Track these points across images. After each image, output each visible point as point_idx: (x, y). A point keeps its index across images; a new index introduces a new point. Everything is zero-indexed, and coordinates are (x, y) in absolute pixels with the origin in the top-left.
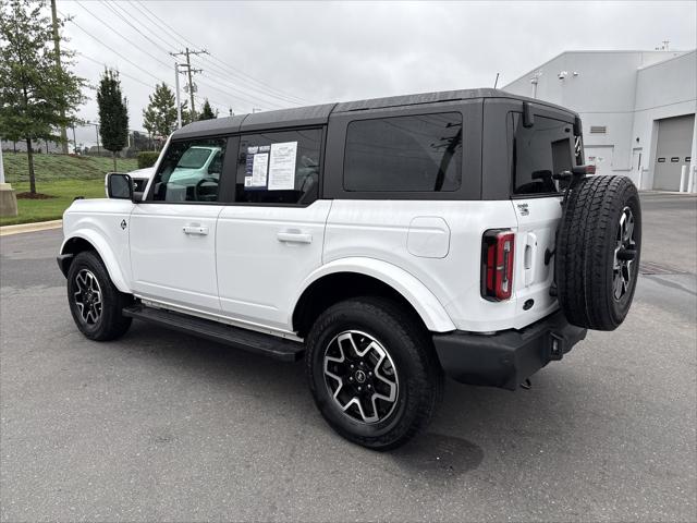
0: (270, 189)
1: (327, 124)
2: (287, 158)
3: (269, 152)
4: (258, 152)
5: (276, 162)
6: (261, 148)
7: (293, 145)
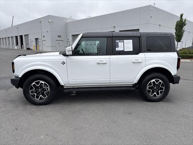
0: (125, 51)
1: (141, 37)
2: (129, 44)
3: (124, 42)
4: (120, 42)
5: (126, 45)
6: (121, 41)
7: (131, 41)
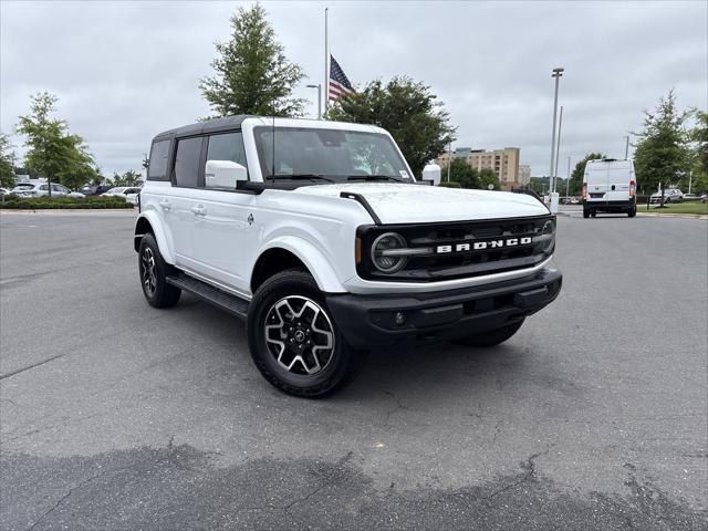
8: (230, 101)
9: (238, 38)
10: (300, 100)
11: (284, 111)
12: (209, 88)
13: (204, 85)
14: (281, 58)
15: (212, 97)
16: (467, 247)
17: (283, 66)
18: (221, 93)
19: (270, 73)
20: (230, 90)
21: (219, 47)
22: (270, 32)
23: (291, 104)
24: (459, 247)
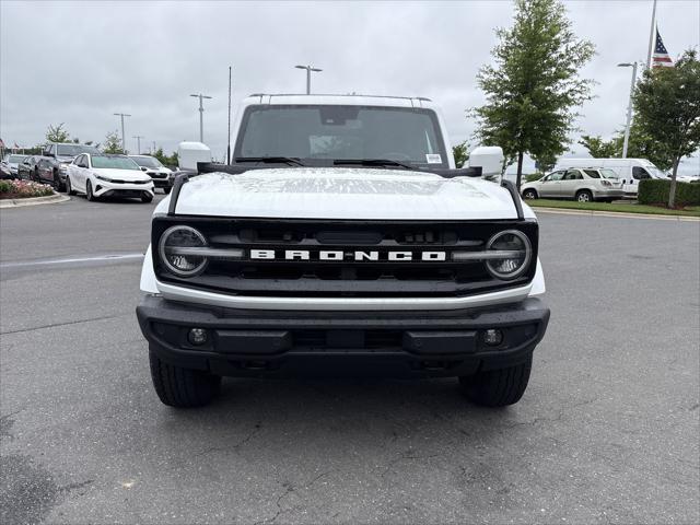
8: (507, 89)
9: (521, 20)
10: (584, 81)
11: (565, 95)
12: (486, 76)
13: (482, 74)
14: (568, 36)
15: (487, 86)
16: (305, 255)
17: (572, 45)
18: (498, 81)
19: (554, 56)
20: (506, 78)
21: (499, 33)
22: (561, 8)
23: (572, 87)
24: (290, 255)
